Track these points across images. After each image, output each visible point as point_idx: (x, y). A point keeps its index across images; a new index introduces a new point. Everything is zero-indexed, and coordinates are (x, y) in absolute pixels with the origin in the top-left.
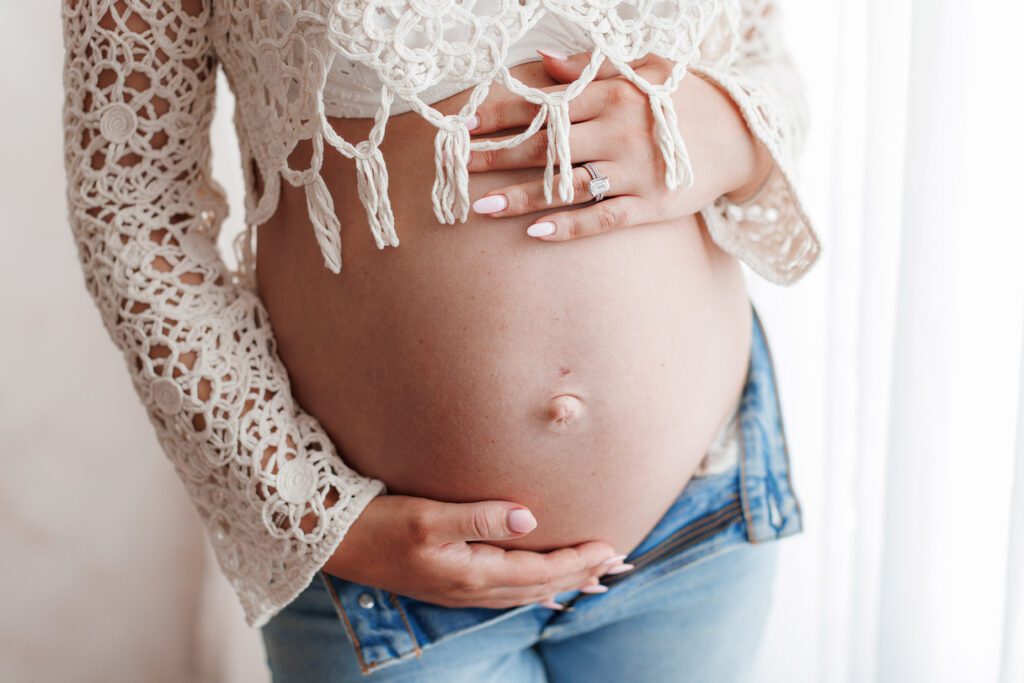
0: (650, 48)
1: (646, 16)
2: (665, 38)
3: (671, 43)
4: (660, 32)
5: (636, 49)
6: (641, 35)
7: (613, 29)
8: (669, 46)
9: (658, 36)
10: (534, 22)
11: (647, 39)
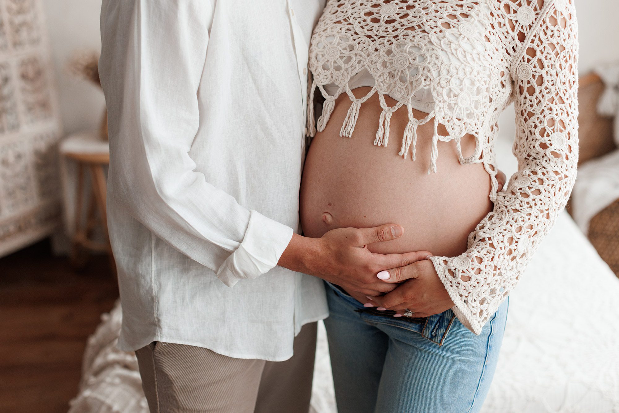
1: (396, 79)
7: (384, 81)
11: (394, 88)
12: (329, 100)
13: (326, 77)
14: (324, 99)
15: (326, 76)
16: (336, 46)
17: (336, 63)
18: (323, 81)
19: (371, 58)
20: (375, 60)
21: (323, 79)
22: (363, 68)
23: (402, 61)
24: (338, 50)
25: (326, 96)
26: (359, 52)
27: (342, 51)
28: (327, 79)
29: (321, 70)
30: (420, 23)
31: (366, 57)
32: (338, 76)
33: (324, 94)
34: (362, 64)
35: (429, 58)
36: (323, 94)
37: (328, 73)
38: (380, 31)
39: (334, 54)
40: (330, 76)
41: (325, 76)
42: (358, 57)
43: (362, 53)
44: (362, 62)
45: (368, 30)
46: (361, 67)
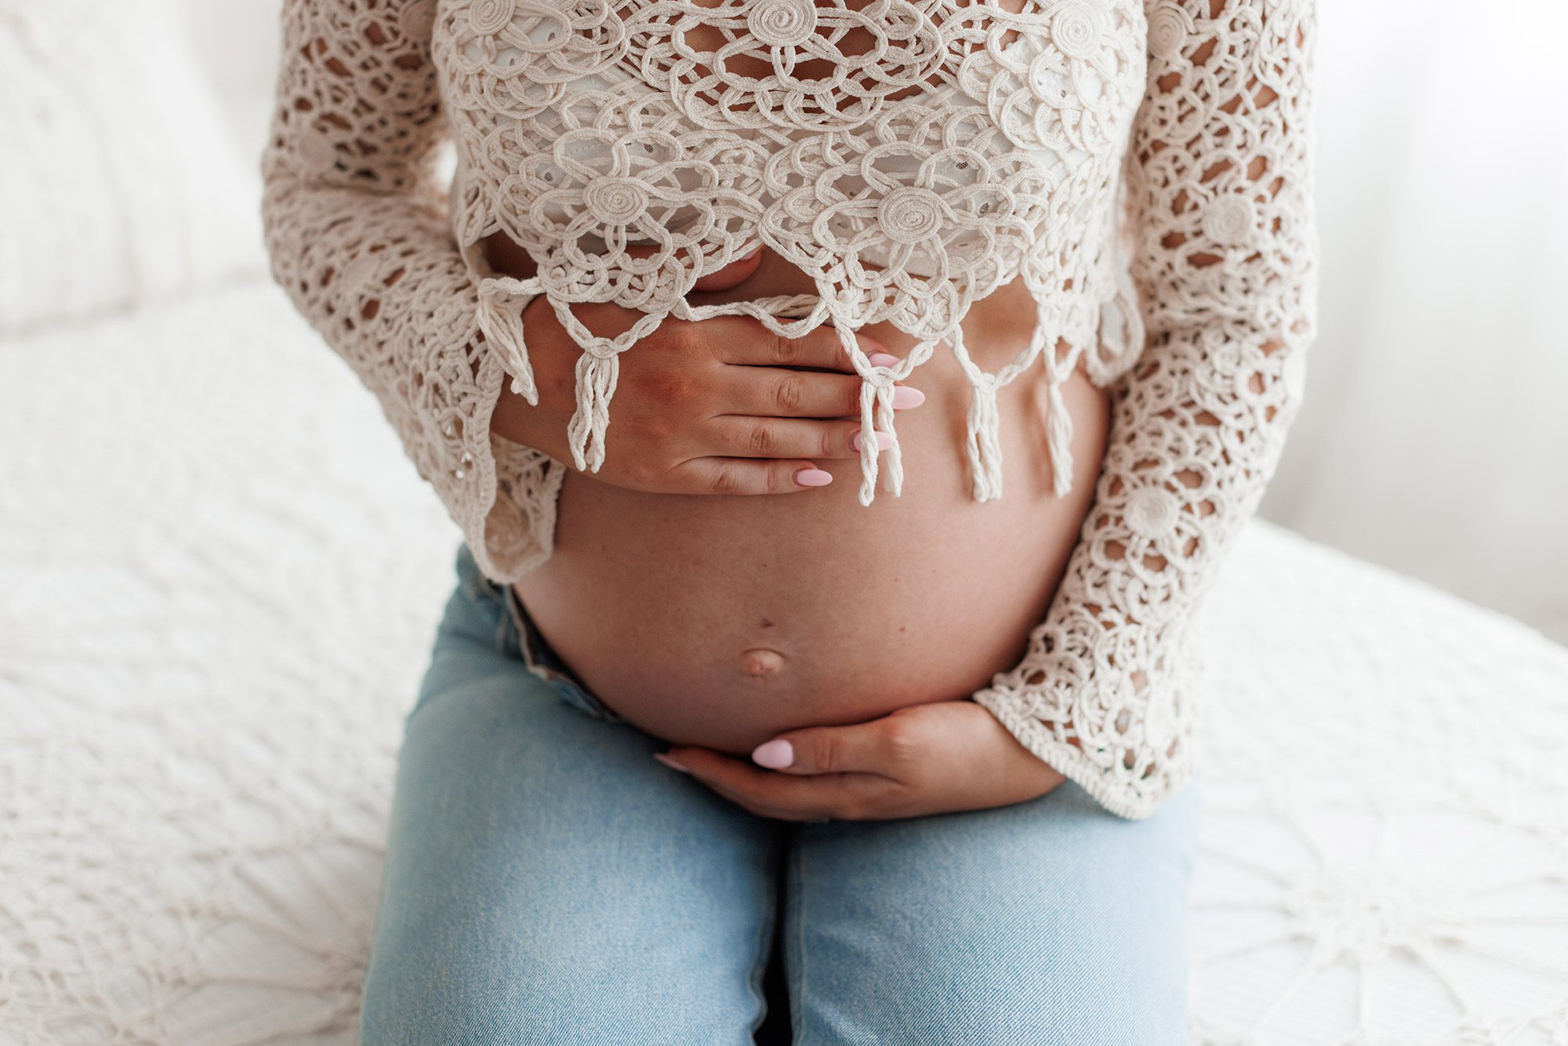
0: (889, 314)
1: (897, 273)
2: (913, 306)
3: (919, 317)
4: (907, 299)
5: (871, 312)
6: (883, 294)
7: (848, 278)
8: (916, 319)
9: (904, 303)
10: (741, 254)
11: (890, 300)
12: (596, 351)
13: (589, 278)
14: (580, 351)
15: (591, 276)
16: (627, 180)
17: (637, 231)
18: (576, 287)
19: (782, 209)
20: (801, 216)
21: (578, 283)
22: (753, 246)
23: (917, 216)
24: (639, 191)
25: (584, 338)
26: (727, 192)
27: (656, 192)
28: (591, 284)
29: (575, 253)
30: (936, 70)
31: (760, 207)
32: (640, 277)
33: (577, 333)
34: (746, 232)
35: (1013, 198)
36: (571, 332)
37: (601, 265)
38: (789, 109)
39: (623, 205)
40: (604, 277)
41: (589, 273)
42: (722, 207)
43: (742, 197)
44: (746, 225)
45: (733, 108)
46: (743, 242)
